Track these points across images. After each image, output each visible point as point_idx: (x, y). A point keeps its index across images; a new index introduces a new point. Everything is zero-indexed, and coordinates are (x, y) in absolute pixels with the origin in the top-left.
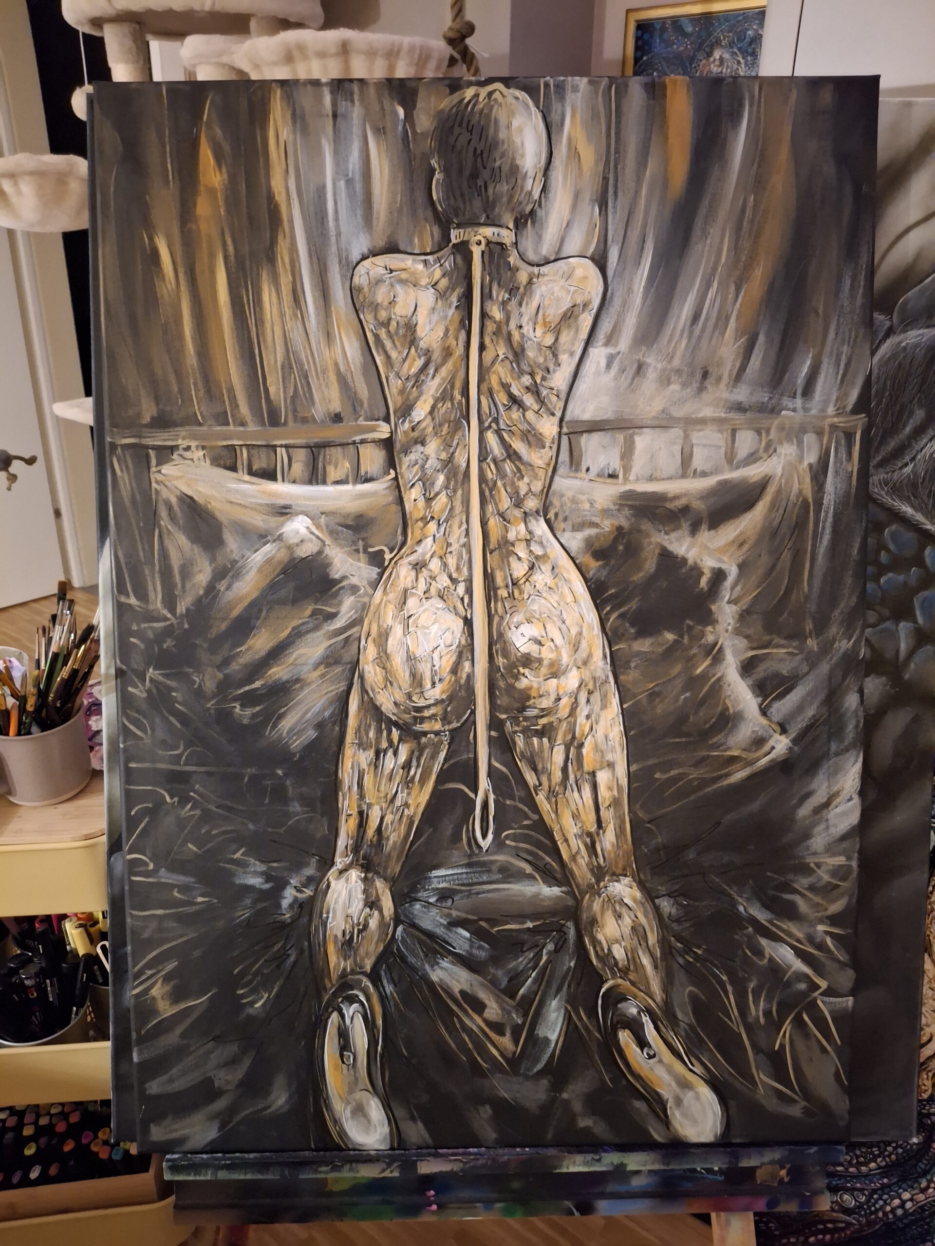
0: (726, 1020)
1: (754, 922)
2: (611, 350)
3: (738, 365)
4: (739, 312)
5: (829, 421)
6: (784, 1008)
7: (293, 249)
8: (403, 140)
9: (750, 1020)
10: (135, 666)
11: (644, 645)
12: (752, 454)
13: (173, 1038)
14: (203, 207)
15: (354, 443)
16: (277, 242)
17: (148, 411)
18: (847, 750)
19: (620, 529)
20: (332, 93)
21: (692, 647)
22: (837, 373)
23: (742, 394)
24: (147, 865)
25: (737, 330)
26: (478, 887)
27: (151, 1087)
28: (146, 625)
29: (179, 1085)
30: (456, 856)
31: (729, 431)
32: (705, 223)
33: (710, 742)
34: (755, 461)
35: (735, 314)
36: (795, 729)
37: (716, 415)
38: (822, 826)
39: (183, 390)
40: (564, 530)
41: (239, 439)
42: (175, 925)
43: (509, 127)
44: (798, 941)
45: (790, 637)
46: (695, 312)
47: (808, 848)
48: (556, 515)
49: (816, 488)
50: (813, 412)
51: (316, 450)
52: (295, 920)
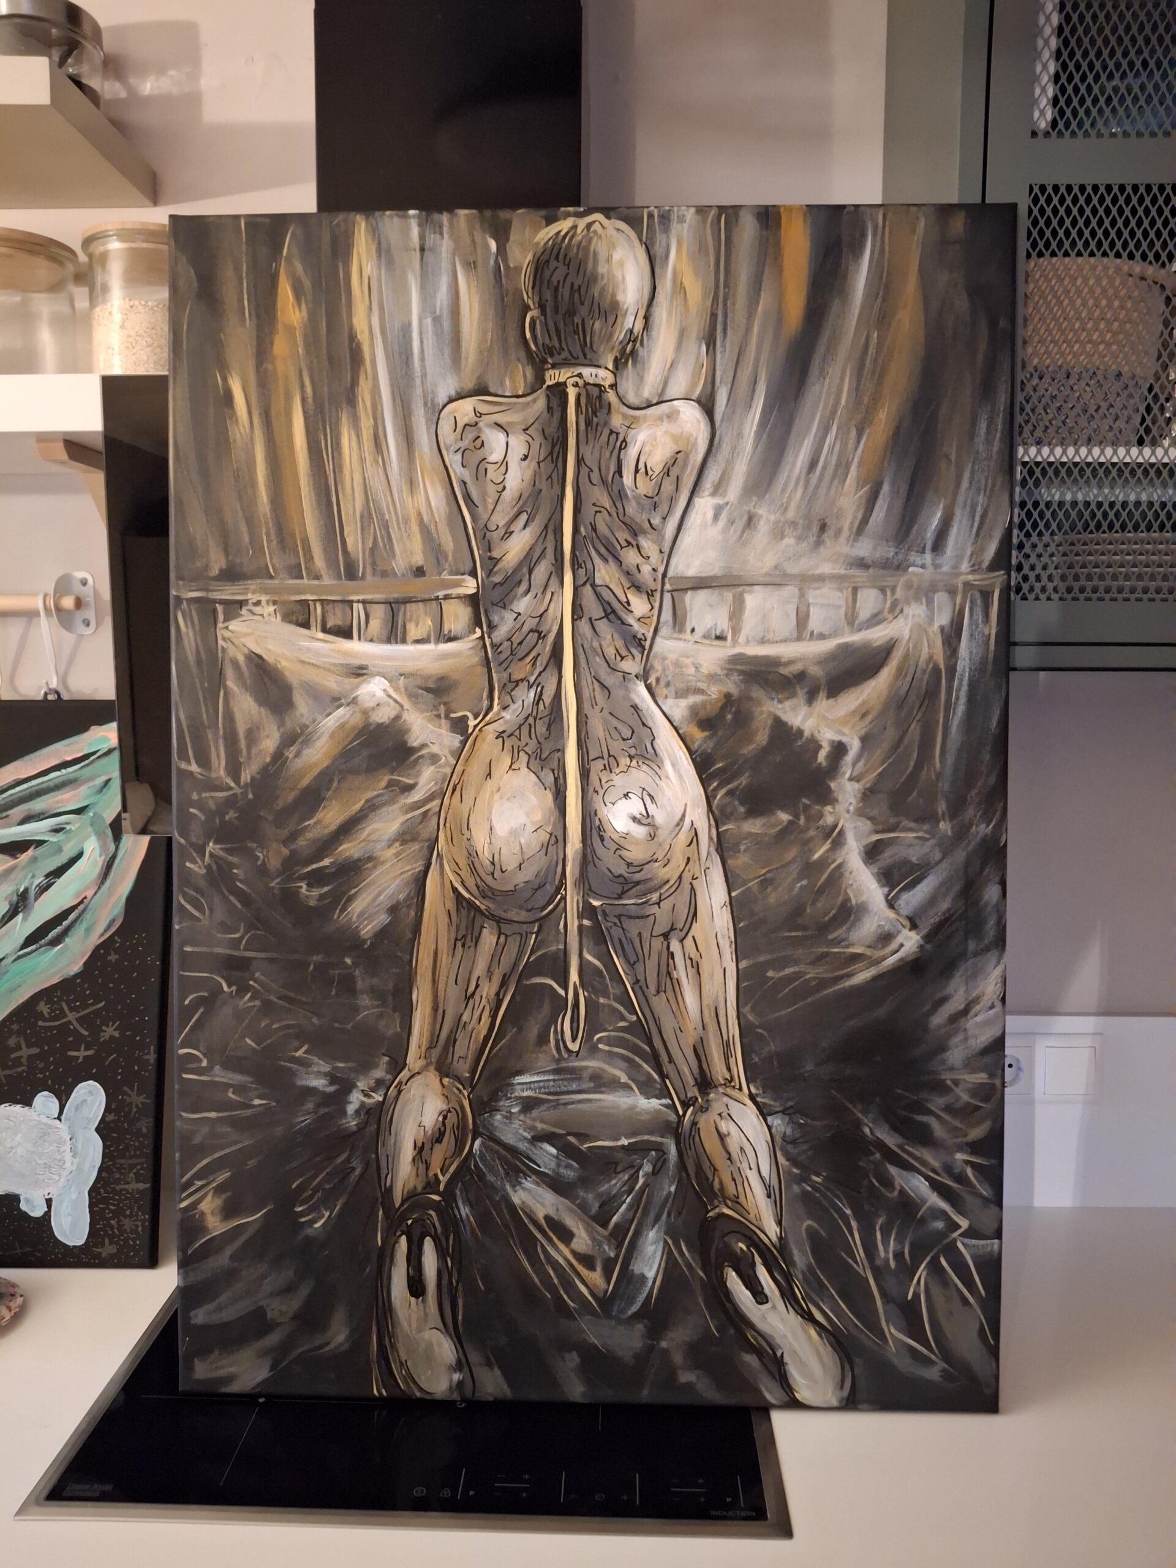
0: (850, 1261)
1: (881, 1145)
2: (718, 500)
3: (860, 516)
4: (861, 458)
5: (963, 578)
6: (919, 1250)
7: (375, 390)
8: (495, 275)
9: (878, 1262)
10: (194, 839)
11: (754, 826)
12: (877, 615)
13: (222, 1260)
14: (280, 346)
15: (437, 598)
16: (358, 384)
17: (217, 563)
18: (987, 949)
19: (728, 696)
20: (420, 225)
21: (808, 829)
22: (972, 526)
23: (864, 548)
24: (200, 1061)
25: (858, 478)
26: (567, 1097)
27: (196, 1315)
28: (207, 795)
29: (228, 1315)
30: (544, 1059)
31: (850, 589)
32: (824, 360)
33: (830, 937)
34: (879, 623)
35: (856, 461)
36: (927, 924)
37: (836, 571)
38: (960, 1037)
39: (255, 540)
40: (666, 697)
41: (312, 594)
42: (229, 1129)
43: (608, 260)
44: (934, 1171)
45: (920, 819)
46: (813, 459)
47: (943, 1062)
48: (658, 680)
49: (948, 653)
50: (945, 569)
51: (394, 606)
52: (361, 1127)
